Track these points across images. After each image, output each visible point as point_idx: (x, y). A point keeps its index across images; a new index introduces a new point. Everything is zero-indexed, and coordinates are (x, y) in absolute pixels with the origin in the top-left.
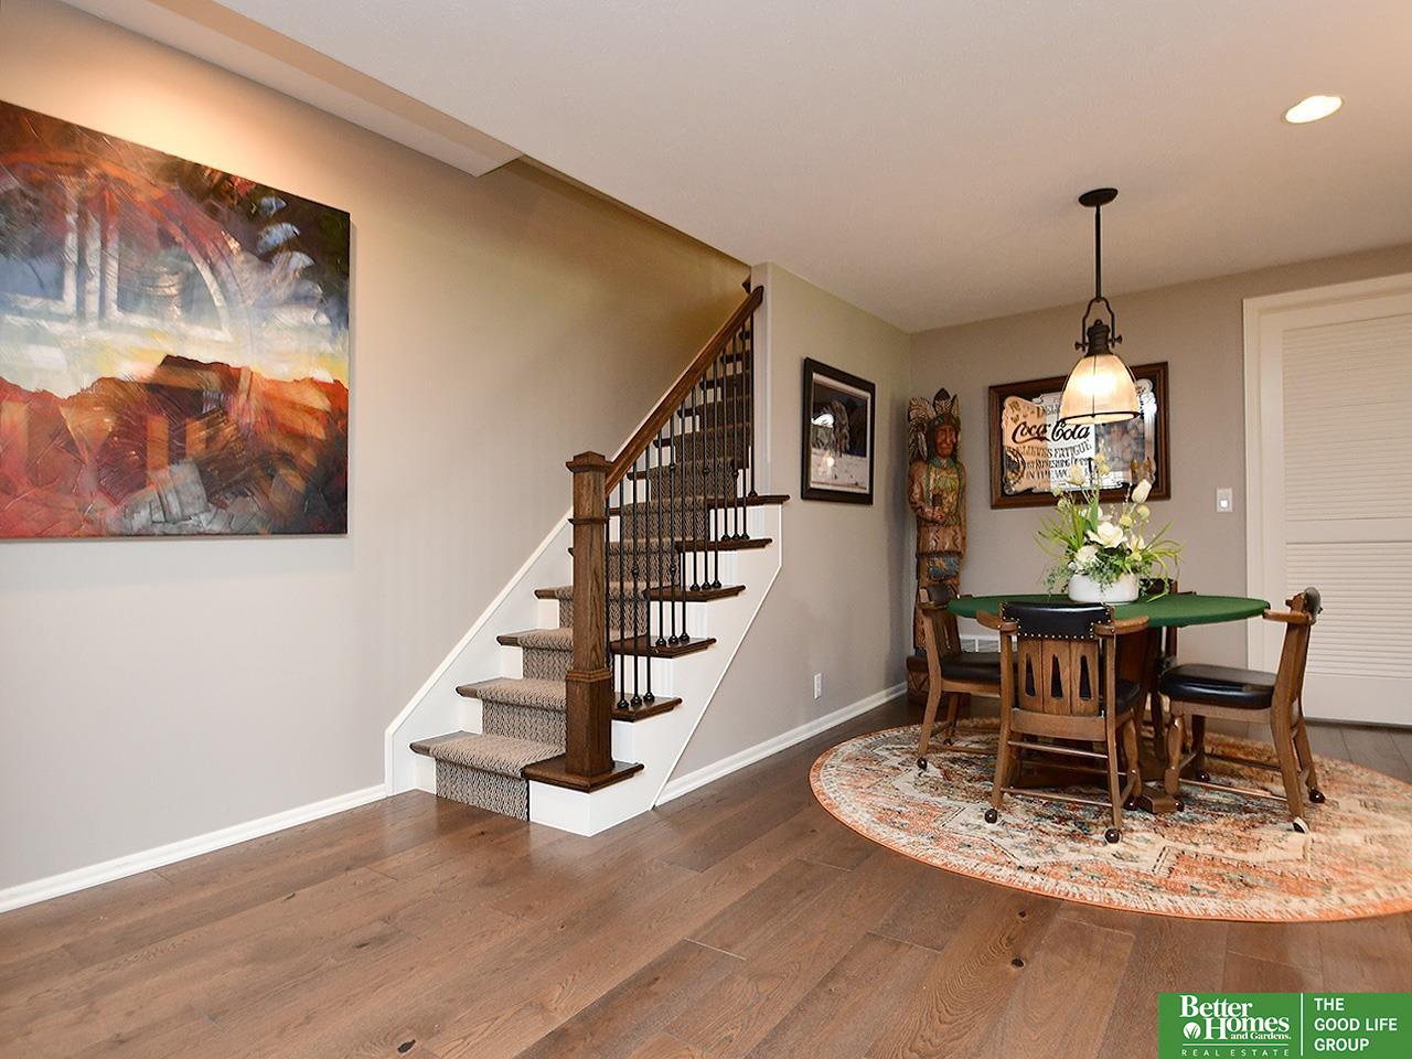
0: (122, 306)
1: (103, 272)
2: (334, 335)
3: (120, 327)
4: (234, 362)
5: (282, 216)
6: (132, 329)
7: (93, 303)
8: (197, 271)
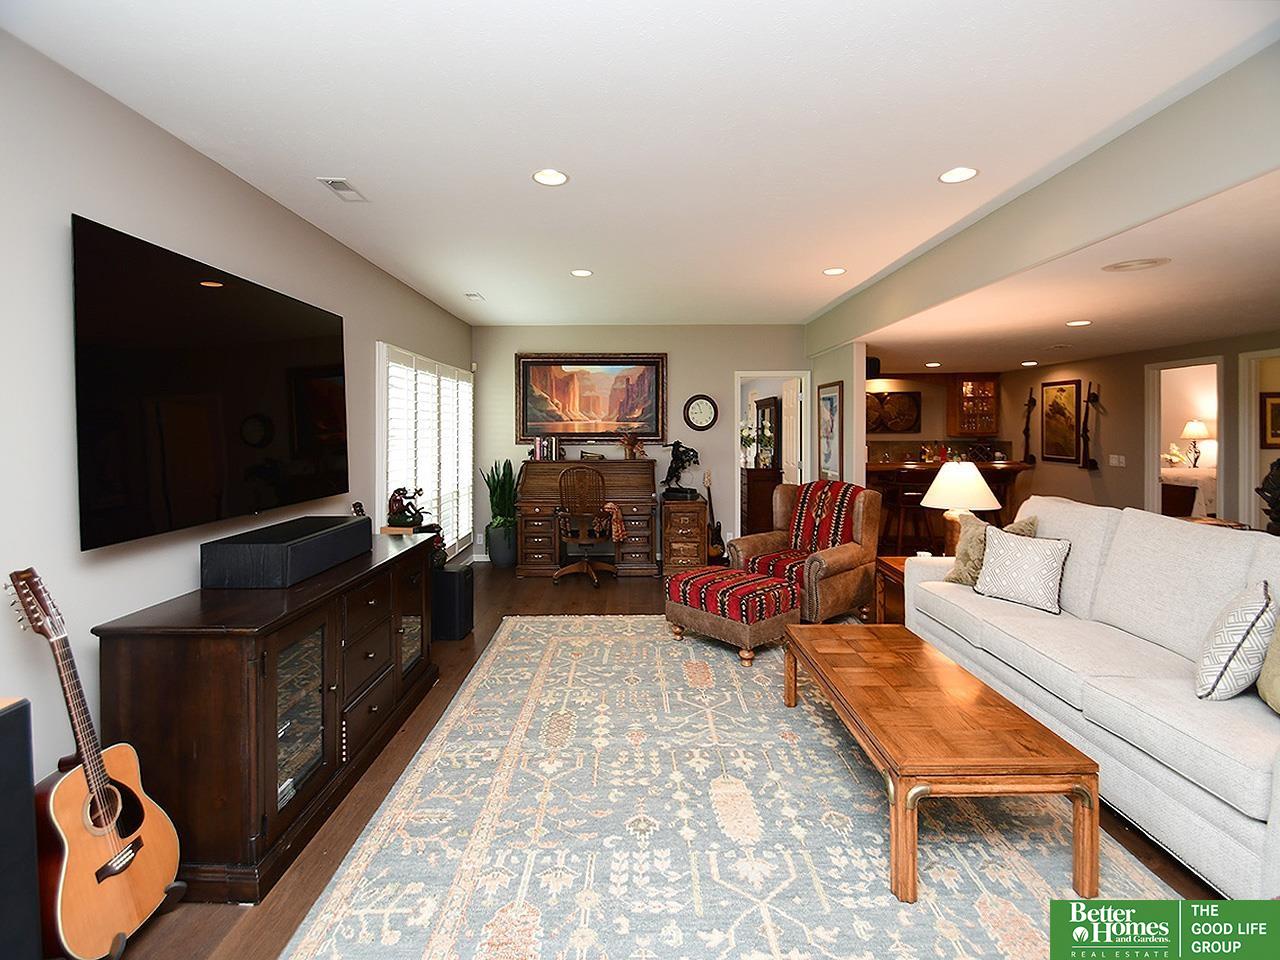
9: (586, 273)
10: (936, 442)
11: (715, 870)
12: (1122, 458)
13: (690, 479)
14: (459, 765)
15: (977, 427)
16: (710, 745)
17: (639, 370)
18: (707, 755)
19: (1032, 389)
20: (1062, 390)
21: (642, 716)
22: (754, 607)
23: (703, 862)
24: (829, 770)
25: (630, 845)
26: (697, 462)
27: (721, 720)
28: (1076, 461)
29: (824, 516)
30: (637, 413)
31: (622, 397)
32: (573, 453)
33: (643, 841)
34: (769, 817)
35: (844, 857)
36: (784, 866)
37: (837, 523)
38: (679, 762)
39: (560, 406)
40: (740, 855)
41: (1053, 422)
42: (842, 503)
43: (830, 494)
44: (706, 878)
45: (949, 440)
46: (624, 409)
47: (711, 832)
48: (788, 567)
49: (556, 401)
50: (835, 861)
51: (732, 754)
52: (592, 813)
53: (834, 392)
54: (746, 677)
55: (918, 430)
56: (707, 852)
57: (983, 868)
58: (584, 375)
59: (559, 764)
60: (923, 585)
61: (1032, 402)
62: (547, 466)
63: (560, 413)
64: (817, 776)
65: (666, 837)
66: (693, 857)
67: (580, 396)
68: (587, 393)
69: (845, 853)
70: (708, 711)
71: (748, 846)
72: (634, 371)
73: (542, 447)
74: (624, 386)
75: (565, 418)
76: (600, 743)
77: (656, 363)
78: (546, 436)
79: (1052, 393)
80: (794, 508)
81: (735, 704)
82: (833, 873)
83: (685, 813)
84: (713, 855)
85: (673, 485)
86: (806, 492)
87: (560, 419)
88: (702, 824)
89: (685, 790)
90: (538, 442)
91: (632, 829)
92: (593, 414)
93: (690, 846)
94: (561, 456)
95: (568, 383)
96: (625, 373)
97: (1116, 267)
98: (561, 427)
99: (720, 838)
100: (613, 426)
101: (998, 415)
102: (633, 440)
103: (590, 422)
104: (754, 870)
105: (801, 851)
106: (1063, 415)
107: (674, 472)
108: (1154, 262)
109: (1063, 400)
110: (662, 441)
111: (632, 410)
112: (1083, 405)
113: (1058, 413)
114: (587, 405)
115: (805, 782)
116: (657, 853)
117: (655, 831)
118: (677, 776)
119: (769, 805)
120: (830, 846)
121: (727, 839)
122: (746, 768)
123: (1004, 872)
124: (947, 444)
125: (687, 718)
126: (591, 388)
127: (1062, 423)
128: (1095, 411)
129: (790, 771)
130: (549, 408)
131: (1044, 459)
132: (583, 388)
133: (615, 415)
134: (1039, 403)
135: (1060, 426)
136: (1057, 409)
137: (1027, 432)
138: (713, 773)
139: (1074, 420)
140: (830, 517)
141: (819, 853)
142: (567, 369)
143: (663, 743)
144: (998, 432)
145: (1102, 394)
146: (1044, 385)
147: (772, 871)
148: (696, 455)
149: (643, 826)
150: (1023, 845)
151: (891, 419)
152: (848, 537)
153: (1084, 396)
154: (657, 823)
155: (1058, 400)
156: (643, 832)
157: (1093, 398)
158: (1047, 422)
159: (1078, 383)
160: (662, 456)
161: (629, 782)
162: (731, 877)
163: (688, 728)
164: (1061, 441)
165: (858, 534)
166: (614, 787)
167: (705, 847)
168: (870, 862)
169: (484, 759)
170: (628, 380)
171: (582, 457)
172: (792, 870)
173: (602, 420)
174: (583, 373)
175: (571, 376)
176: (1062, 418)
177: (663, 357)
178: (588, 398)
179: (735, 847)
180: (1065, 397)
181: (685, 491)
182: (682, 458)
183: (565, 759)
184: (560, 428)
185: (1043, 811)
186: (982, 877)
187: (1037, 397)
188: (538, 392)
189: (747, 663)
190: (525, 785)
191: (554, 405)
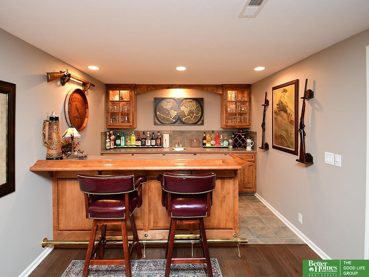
10: (213, 131)
12: (339, 158)
19: (266, 92)
20: (285, 91)
28: (295, 153)
41: (279, 118)
55: (202, 124)
61: (267, 102)
101: (250, 114)
106: (286, 112)
112: (301, 101)
113: (282, 110)
127: (285, 120)
128: (311, 107)
131: (274, 147)
134: (271, 103)
135: (284, 122)
136: (282, 108)
137: (263, 125)
139: (293, 117)
144: (250, 125)
145: (316, 89)
146: (274, 88)
151: (185, 116)
153: (301, 94)
155: (282, 100)
157: (309, 94)
158: (275, 118)
159: (296, 83)
164: (284, 134)
176: (285, 114)
180: (288, 97)
187: (269, 98)
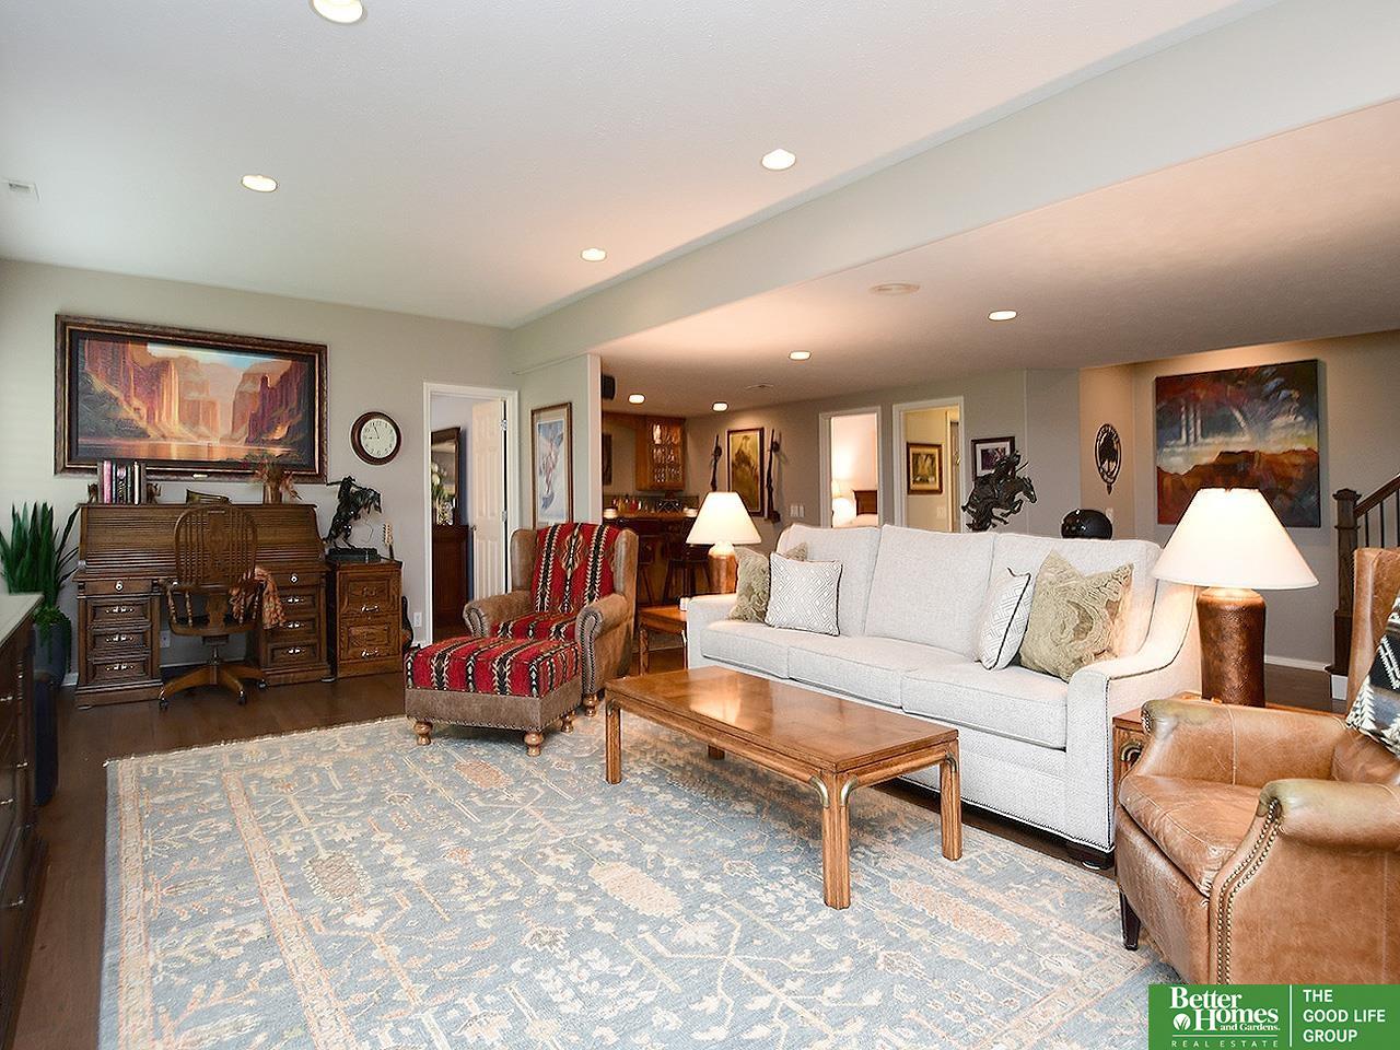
0: (1202, 436)
1: (1195, 426)
2: (1308, 425)
3: (1202, 445)
4: (1251, 449)
5: (1274, 376)
6: (1207, 444)
7: (1192, 438)
8: (1232, 415)
9: (268, 185)
10: (627, 496)
11: (661, 949)
12: (801, 508)
13: (363, 534)
14: (206, 960)
15: (664, 478)
16: (558, 840)
17: (284, 365)
18: (562, 850)
19: (718, 438)
20: (747, 438)
21: (448, 831)
22: (545, 673)
23: (645, 948)
24: (699, 829)
25: (544, 961)
26: (378, 508)
27: (551, 815)
28: (761, 513)
29: (577, 565)
30: (280, 433)
31: (254, 407)
32: (173, 492)
33: (559, 952)
34: (679, 887)
35: (768, 894)
36: (722, 920)
37: (594, 573)
38: (537, 866)
39: (144, 411)
40: (675, 927)
41: (739, 473)
42: (597, 547)
43: (581, 537)
44: (656, 958)
45: (639, 493)
46: (259, 427)
47: (629, 919)
48: (553, 629)
49: (136, 403)
50: (763, 899)
51: (590, 842)
52: (470, 947)
53: (560, 417)
54: (544, 766)
55: (609, 481)
56: (639, 937)
57: (876, 863)
58: (187, 365)
59: (378, 912)
60: (713, 626)
61: (718, 451)
62: (126, 514)
63: (143, 424)
64: (692, 836)
65: (581, 938)
66: (628, 944)
67: (181, 401)
68: (194, 395)
69: (767, 891)
70: (527, 807)
71: (676, 916)
72: (275, 367)
73: (114, 479)
74: (259, 388)
75: (151, 431)
76: (417, 875)
77: (307, 359)
78: (120, 462)
79: (737, 439)
80: (536, 559)
81: (551, 794)
82: (768, 909)
83: (584, 911)
84: (647, 936)
85: (342, 545)
86: (551, 538)
87: (144, 434)
88: (613, 914)
89: (567, 890)
90: (106, 473)
91: (536, 945)
92: (203, 429)
93: (616, 938)
94: (151, 495)
95: (158, 377)
96: (263, 370)
97: (881, 289)
98: (146, 448)
99: (645, 919)
100: (240, 451)
101: (684, 466)
102: (280, 473)
103: (200, 442)
104: (699, 933)
105: (729, 903)
106: (749, 464)
107: (342, 524)
108: (908, 288)
109: (747, 450)
110: (319, 478)
111: (271, 428)
112: (767, 454)
113: (743, 462)
114: (194, 414)
115: (684, 845)
116: (584, 957)
117: (565, 939)
118: (544, 880)
119: (666, 875)
120: (750, 889)
121: (649, 917)
122: (616, 850)
123: (892, 861)
124: (638, 499)
125: (507, 821)
126: (202, 387)
127: (747, 473)
128: (777, 462)
129: (662, 839)
130: (122, 415)
132: (186, 386)
133: (243, 431)
134: (725, 451)
135: (745, 476)
136: (742, 458)
137: (714, 482)
138: (585, 863)
139: (758, 470)
140: (584, 565)
141: (743, 898)
142: (157, 351)
143: (499, 853)
144: (684, 485)
145: (783, 441)
146: (729, 433)
147: (716, 929)
148: (377, 497)
149: (546, 938)
150: (890, 837)
152: (608, 588)
153: (767, 445)
154: (563, 929)
155: (743, 449)
156: (553, 942)
157: (775, 447)
158: (733, 472)
159: (762, 430)
160: (323, 500)
161: (491, 902)
162: (682, 948)
163: (515, 830)
164: (747, 493)
165: (620, 585)
166: (477, 913)
167: (634, 933)
168: (792, 890)
169: (246, 940)
170: (264, 379)
171: (188, 498)
172: (733, 921)
173: (221, 439)
174: (187, 362)
175: (164, 364)
176: (747, 468)
177: (320, 350)
178: (196, 403)
179: (661, 921)
180: (750, 446)
181: (361, 552)
182: (355, 501)
183: (380, 904)
184: (142, 449)
185: (885, 810)
186: (880, 869)
187: (723, 445)
188: (99, 385)
189: (533, 751)
190: (339, 951)
191: (132, 410)
